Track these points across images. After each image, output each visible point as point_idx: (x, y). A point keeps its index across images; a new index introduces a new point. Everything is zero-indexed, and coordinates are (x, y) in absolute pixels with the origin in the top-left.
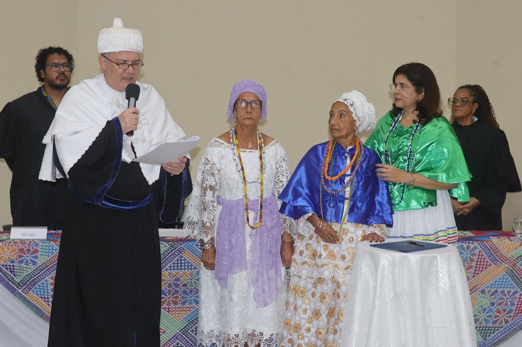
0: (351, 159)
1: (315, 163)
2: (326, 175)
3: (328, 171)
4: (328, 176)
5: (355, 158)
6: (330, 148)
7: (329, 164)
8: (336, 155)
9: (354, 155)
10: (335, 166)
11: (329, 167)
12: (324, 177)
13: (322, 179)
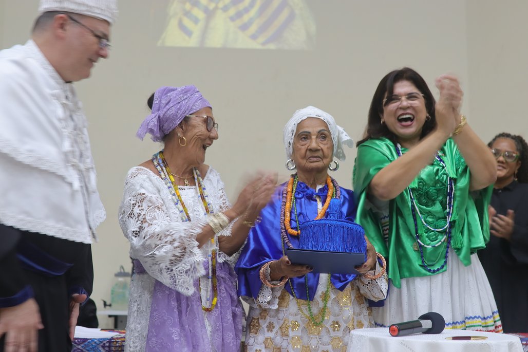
0: (324, 202)
1: (269, 213)
2: (288, 227)
3: (290, 222)
4: (292, 229)
5: (328, 200)
6: (289, 190)
7: (291, 212)
8: (300, 198)
9: (326, 197)
10: (300, 214)
11: (291, 216)
12: (286, 231)
13: (284, 234)
